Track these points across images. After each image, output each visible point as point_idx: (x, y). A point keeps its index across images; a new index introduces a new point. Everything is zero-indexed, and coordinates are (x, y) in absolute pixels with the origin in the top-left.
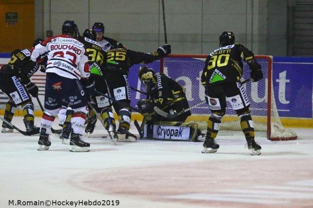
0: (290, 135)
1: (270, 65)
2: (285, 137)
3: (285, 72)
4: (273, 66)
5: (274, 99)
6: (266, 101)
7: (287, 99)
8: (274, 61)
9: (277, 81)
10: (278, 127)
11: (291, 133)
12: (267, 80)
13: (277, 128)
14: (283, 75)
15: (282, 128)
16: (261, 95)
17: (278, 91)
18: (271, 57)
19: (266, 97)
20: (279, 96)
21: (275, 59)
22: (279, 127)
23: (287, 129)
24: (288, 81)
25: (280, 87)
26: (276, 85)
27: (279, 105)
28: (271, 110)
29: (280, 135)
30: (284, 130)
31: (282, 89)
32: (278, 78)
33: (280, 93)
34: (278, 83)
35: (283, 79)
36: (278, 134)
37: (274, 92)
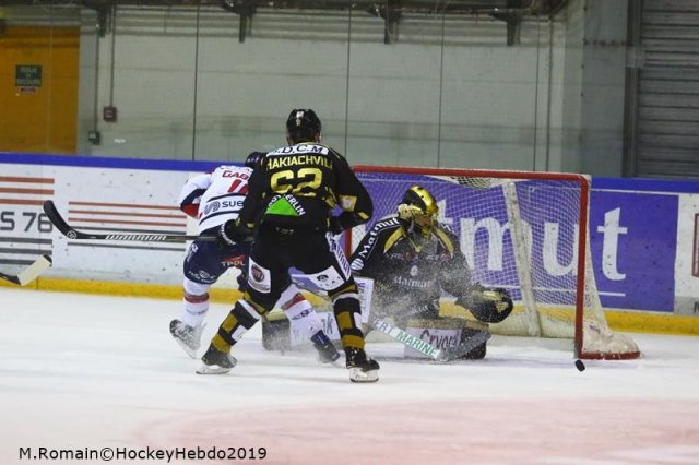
0: (625, 349)
1: (584, 193)
2: (613, 351)
3: (618, 210)
4: (592, 198)
5: (591, 270)
6: (575, 273)
7: (620, 270)
8: (592, 187)
9: (600, 229)
10: (598, 331)
11: (627, 343)
12: (577, 228)
13: (596, 333)
14: (613, 216)
15: (607, 332)
16: (563, 258)
17: (601, 251)
18: (587, 177)
19: (574, 265)
20: (604, 263)
21: (597, 182)
22: (602, 330)
23: (618, 334)
24: (624, 230)
25: (605, 242)
26: (598, 239)
27: (603, 283)
28: (585, 292)
29: (602, 348)
30: (612, 336)
31: (610, 247)
32: (602, 224)
33: (604, 257)
34: (602, 234)
35: (612, 226)
36: (599, 346)
37: (592, 254)
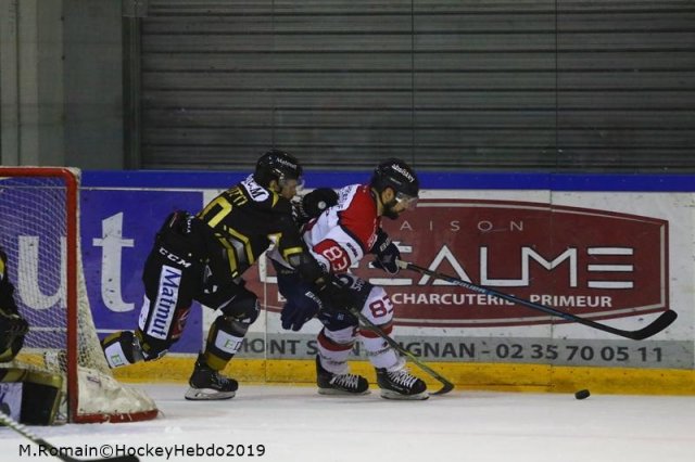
0: (137, 406)
1: (72, 194)
2: (121, 411)
3: (120, 215)
4: (84, 199)
5: (86, 298)
6: (64, 304)
7: (126, 299)
8: (82, 185)
9: (96, 242)
10: (99, 383)
11: (140, 399)
12: (64, 241)
13: (95, 386)
14: (113, 224)
15: (111, 383)
16: (47, 286)
17: (99, 272)
18: (75, 171)
19: (62, 293)
20: (103, 290)
21: (88, 178)
22: (104, 382)
23: (126, 387)
24: (130, 243)
25: (104, 260)
26: (94, 255)
27: (102, 315)
28: (79, 331)
29: (106, 406)
30: (119, 390)
31: (111, 267)
32: (99, 235)
33: (104, 280)
34: (100, 248)
35: (113, 239)
36: (101, 404)
37: (86, 277)
